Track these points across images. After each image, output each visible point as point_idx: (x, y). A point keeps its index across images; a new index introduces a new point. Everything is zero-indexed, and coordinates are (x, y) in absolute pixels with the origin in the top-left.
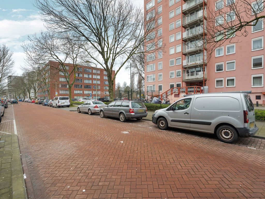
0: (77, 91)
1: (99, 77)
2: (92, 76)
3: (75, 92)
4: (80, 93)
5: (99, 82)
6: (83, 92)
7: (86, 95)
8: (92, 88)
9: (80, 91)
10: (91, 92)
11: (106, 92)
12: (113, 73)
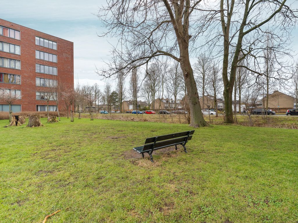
1: (16, 50)
5: (17, 65)
12: (68, 49)
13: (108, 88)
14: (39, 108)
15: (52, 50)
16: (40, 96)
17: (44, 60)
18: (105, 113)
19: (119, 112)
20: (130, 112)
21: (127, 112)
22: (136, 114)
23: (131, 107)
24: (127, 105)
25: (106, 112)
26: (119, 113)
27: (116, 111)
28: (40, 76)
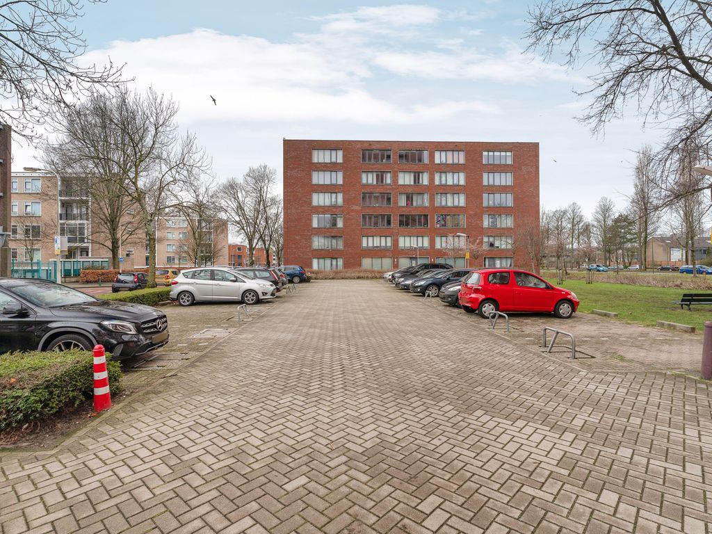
0: (370, 239)
1: (461, 179)
2: (432, 179)
3: (364, 244)
4: (383, 244)
5: (461, 201)
6: (396, 242)
7: (406, 254)
8: (433, 225)
9: (383, 239)
10: (426, 242)
11: (491, 239)
12: (530, 156)
13: (605, 210)
14: (487, 260)
15: (506, 165)
16: (488, 242)
17: (493, 186)
18: (599, 271)
19: (638, 267)
20: (675, 269)
21: (663, 269)
22: (693, 275)
23: (677, 255)
24: (664, 250)
25: (601, 269)
26: (637, 270)
27: (627, 265)
28: (488, 211)
